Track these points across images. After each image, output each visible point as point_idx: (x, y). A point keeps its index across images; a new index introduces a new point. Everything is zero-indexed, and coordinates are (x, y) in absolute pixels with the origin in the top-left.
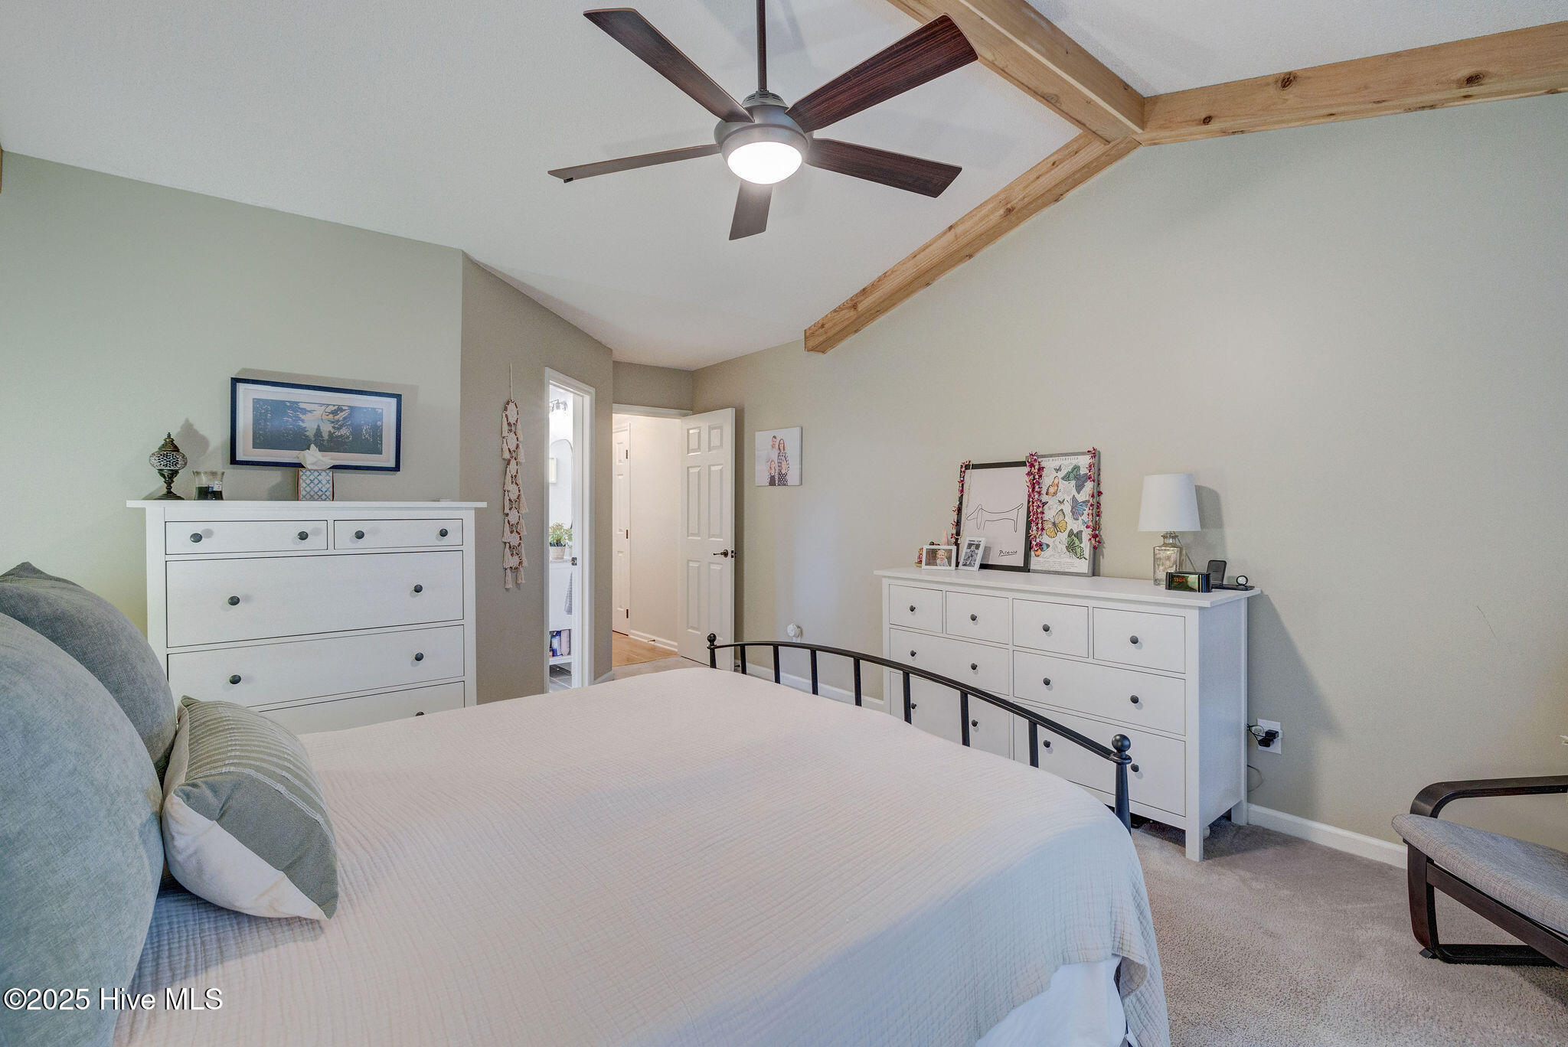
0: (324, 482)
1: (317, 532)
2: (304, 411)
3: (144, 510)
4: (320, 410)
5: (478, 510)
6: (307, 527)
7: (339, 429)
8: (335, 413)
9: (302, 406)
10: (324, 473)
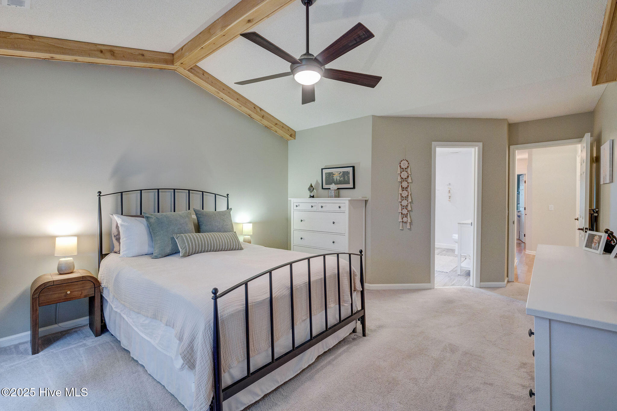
0: (333, 193)
1: (315, 206)
2: (334, 174)
3: (291, 200)
4: (337, 173)
5: (349, 200)
6: (313, 205)
7: (341, 178)
8: (339, 174)
9: (333, 173)
10: (332, 191)
